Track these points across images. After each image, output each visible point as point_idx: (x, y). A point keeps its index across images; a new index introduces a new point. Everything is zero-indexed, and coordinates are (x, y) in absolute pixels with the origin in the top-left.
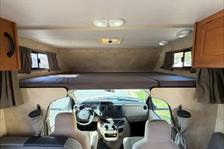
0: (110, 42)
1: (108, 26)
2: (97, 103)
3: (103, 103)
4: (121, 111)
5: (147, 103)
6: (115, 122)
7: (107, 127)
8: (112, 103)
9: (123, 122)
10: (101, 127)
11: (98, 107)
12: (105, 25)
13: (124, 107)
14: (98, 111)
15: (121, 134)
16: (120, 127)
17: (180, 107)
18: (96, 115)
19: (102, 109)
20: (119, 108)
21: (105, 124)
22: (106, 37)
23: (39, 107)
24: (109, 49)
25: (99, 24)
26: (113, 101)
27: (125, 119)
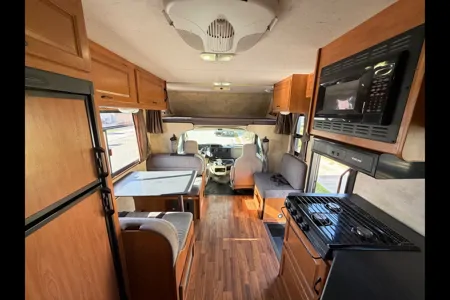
0: (221, 88)
1: (222, 84)
2: (208, 146)
3: (213, 146)
4: (230, 153)
6: (223, 162)
7: (217, 164)
9: (231, 161)
10: (211, 165)
11: (209, 149)
13: (231, 150)
14: (208, 153)
15: (228, 172)
16: (228, 165)
17: (265, 137)
18: (207, 156)
19: (212, 151)
20: (228, 150)
21: (215, 162)
23: (174, 135)
25: (216, 84)
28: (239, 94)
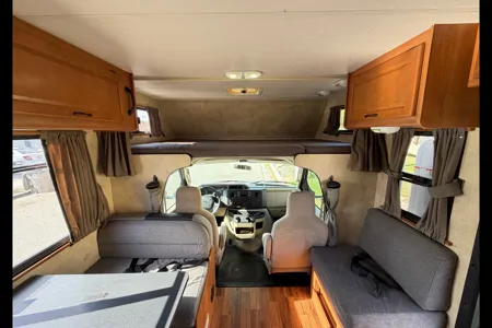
0: (244, 92)
1: (243, 77)
2: (224, 187)
3: (232, 187)
4: (261, 199)
5: (301, 187)
6: (251, 214)
7: (239, 220)
8: (246, 187)
9: (263, 214)
10: (230, 220)
11: (225, 193)
12: (240, 77)
13: (263, 193)
14: (225, 199)
15: (259, 230)
16: (258, 221)
17: (331, 178)
18: (222, 205)
19: (230, 196)
20: (257, 193)
21: (236, 216)
22: (238, 87)
23: (156, 179)
24: (241, 102)
25: (233, 76)
26: (247, 184)
27: (266, 210)
28: (273, 102)
